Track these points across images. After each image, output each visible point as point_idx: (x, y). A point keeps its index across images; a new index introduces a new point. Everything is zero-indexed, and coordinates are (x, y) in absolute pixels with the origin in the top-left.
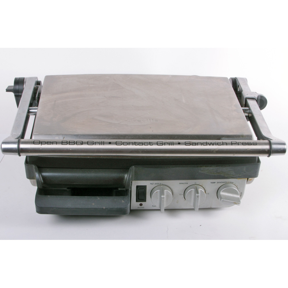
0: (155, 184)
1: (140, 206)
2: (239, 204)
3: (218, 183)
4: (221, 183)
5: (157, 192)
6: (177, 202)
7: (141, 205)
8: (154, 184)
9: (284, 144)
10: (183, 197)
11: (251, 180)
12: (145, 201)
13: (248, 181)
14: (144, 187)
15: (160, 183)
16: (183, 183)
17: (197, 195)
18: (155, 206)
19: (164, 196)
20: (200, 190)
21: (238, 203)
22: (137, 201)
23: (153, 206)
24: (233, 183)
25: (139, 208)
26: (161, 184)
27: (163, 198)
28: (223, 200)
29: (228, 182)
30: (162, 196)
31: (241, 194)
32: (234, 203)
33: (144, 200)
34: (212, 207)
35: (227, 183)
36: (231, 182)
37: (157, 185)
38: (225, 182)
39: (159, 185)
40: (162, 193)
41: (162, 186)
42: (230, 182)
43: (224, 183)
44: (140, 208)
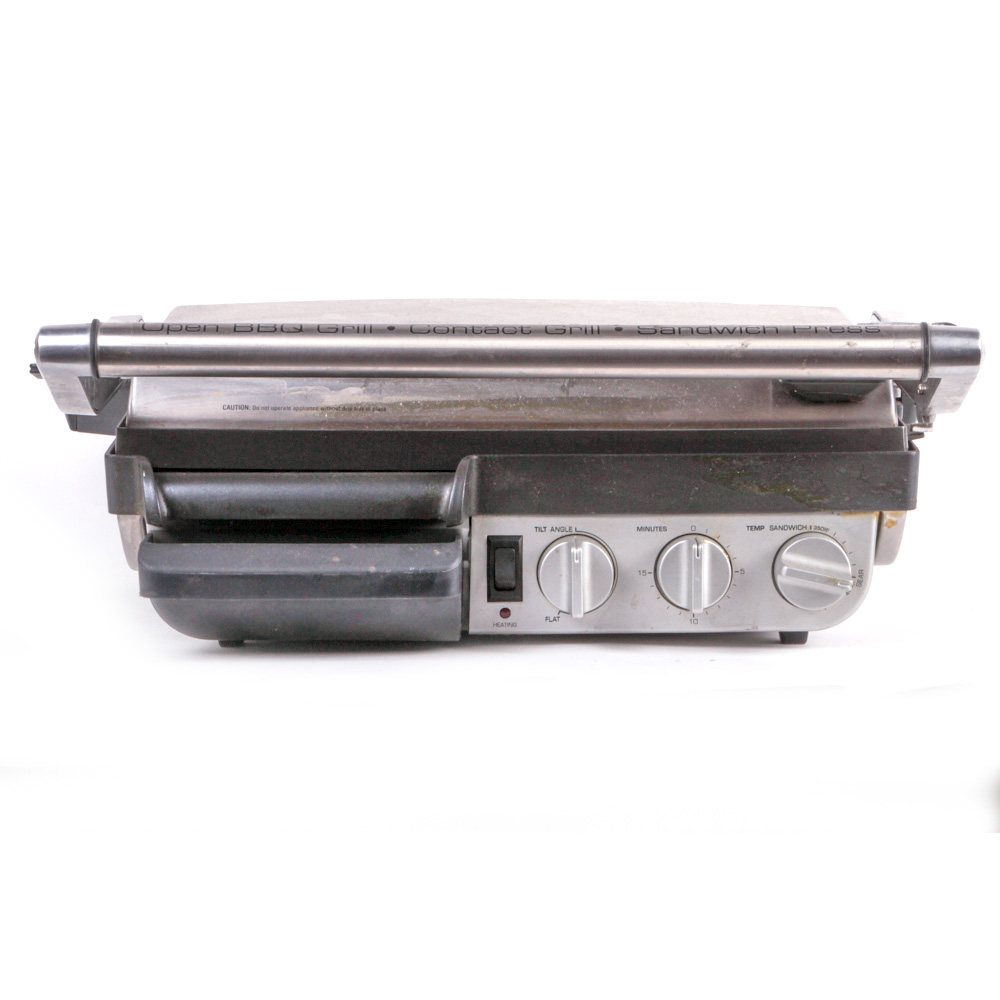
0: (552, 530)
1: (501, 620)
3: (773, 528)
4: (783, 528)
5: (557, 551)
6: (633, 604)
7: (505, 612)
8: (548, 529)
9: (974, 334)
10: (654, 584)
11: (893, 522)
12: (519, 597)
14: (515, 544)
15: (570, 528)
16: (649, 529)
17: (695, 546)
18: (555, 620)
22: (490, 599)
23: (546, 618)
24: (827, 530)
25: (497, 625)
26: (574, 532)
29: (808, 527)
30: (574, 550)
31: (861, 576)
33: (517, 594)
34: (761, 627)
35: (805, 531)
36: (819, 528)
37: (560, 534)
38: (797, 527)
39: (564, 533)
42: (816, 527)
43: (796, 532)
44: (502, 625)
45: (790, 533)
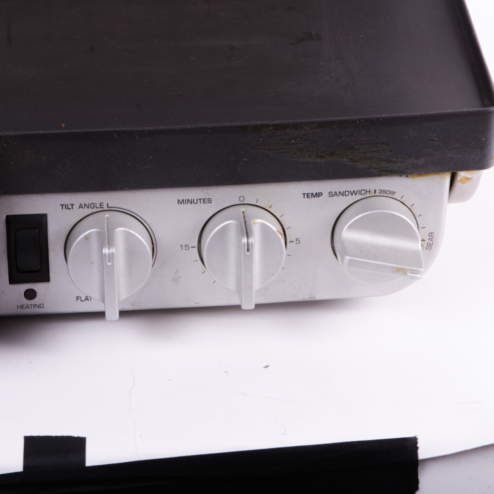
0: (81, 206)
1: (26, 302)
2: (418, 272)
3: (331, 194)
4: (343, 194)
5: (86, 238)
6: (175, 280)
7: (30, 295)
8: (76, 206)
10: (197, 257)
11: (468, 179)
12: (45, 278)
13: (458, 185)
14: (39, 222)
15: (101, 204)
16: (191, 202)
17: (245, 240)
18: (87, 299)
19: (113, 250)
20: (260, 222)
21: (413, 272)
22: (13, 280)
23: (77, 298)
24: (394, 193)
25: (22, 307)
26: (106, 208)
27: (111, 257)
28: (351, 261)
29: (373, 191)
30: (106, 251)
31: (431, 239)
32: (398, 270)
33: (43, 275)
34: (319, 297)
35: (368, 195)
36: (385, 192)
37: (90, 211)
38: (360, 192)
39: (95, 210)
40: (107, 239)
41: (107, 216)
42: (381, 191)
43: (359, 197)
44: (27, 307)
45: (351, 199)
